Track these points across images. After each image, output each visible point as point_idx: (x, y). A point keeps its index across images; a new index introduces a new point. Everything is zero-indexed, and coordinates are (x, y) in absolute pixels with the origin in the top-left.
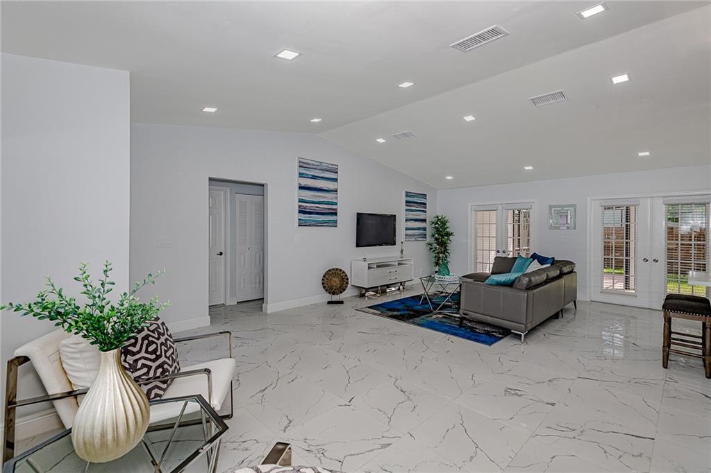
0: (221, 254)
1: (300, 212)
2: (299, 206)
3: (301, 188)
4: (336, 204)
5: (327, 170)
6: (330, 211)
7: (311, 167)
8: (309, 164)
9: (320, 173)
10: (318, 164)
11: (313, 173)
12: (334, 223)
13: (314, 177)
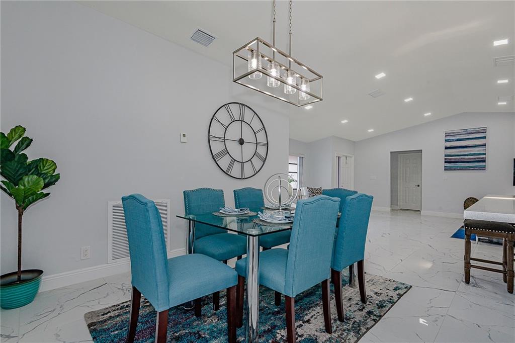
0: (419, 186)
1: (445, 162)
2: (445, 159)
3: (446, 148)
4: (485, 154)
5: (472, 133)
6: (478, 160)
7: (457, 134)
8: (454, 133)
9: (466, 136)
10: (463, 131)
11: (457, 138)
12: (483, 168)
13: (458, 140)
